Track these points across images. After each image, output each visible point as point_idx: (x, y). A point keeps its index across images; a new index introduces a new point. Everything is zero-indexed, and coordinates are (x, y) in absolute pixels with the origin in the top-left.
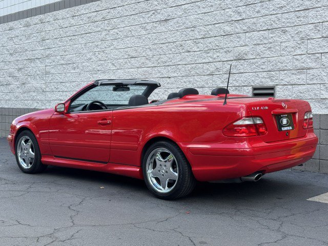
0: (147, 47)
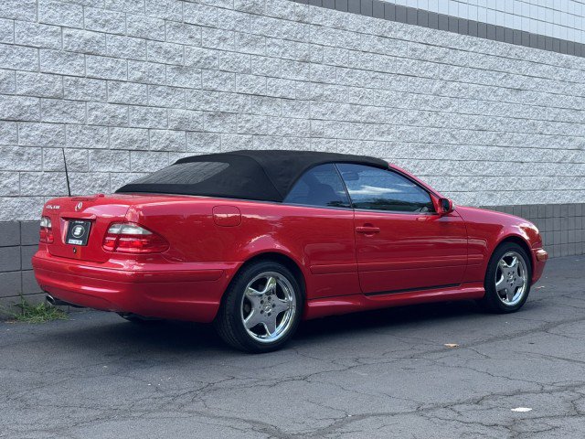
0: (499, 119)
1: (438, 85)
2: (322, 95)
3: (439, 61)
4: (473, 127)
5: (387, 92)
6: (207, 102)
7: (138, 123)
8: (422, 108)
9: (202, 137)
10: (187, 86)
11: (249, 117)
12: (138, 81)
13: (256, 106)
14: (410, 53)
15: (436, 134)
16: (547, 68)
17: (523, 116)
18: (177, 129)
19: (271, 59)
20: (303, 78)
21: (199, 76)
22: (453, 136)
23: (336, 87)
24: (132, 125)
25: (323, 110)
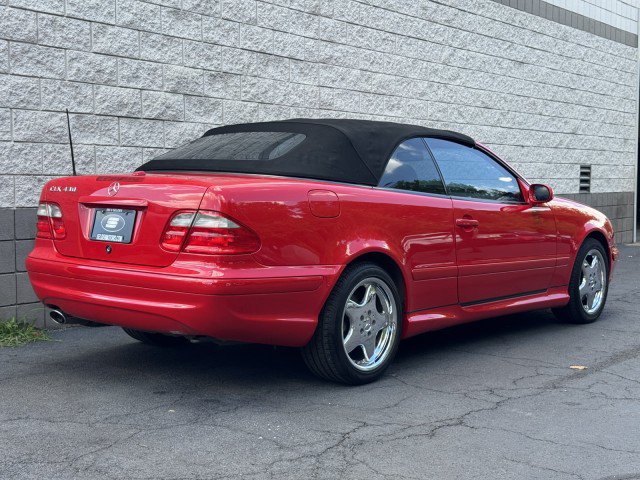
0: (503, 95)
1: (447, 51)
2: (331, 57)
3: (448, 24)
4: (479, 104)
5: (398, 57)
6: (208, 59)
7: (129, 81)
8: (432, 79)
9: (201, 103)
10: (185, 35)
11: (255, 80)
12: (128, 26)
13: (261, 66)
14: (421, 12)
15: (444, 110)
16: (548, 39)
17: (525, 93)
18: (174, 92)
19: (279, 9)
20: (312, 35)
21: (199, 23)
22: (460, 114)
23: (347, 48)
24: (121, 84)
25: (333, 75)
